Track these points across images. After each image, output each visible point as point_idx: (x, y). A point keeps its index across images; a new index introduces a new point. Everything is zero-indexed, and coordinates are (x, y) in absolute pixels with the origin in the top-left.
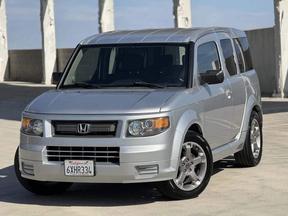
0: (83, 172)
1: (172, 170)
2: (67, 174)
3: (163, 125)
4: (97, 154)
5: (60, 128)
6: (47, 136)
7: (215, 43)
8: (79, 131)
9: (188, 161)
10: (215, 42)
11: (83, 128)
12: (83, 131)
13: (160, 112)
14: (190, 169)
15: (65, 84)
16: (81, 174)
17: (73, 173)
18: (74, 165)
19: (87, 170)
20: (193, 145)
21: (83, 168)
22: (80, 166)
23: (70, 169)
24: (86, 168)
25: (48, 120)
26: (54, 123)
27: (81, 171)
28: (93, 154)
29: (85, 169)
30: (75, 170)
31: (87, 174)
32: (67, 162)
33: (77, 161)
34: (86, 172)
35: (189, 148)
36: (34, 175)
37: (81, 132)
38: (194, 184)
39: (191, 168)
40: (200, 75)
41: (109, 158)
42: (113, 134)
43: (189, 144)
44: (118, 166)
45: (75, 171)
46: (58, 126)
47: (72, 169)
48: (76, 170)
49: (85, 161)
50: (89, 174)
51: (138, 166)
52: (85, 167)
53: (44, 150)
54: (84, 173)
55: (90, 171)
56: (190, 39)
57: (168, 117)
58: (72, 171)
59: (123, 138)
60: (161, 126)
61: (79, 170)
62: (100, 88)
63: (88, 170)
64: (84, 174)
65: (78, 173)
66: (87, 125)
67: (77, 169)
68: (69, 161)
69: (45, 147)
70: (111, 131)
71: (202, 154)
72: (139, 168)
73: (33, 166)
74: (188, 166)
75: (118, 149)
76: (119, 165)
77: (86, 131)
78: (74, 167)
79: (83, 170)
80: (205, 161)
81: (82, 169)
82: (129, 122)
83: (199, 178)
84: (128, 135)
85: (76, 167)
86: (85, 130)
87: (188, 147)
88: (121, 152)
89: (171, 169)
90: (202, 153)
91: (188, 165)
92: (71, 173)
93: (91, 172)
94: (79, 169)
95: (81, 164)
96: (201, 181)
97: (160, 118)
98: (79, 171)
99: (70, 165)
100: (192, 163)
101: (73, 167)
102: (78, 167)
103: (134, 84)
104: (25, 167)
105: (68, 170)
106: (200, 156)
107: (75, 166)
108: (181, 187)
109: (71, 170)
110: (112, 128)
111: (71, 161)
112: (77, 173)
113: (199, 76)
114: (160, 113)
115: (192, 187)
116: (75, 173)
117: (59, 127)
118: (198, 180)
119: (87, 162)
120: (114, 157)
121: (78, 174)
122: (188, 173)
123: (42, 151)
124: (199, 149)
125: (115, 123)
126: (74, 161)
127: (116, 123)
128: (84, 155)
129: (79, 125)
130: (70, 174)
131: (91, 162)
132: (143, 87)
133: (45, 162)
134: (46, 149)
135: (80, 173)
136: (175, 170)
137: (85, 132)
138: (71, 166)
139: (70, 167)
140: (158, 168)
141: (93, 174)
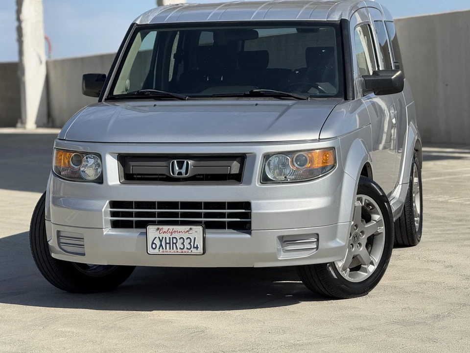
0: (182, 248)
1: (340, 243)
2: (151, 251)
3: (324, 163)
4: (207, 215)
5: (136, 167)
6: (110, 183)
7: (369, 25)
8: (172, 174)
9: (356, 229)
10: (369, 23)
11: (180, 167)
12: (180, 173)
13: (319, 139)
14: (359, 244)
15: (115, 93)
16: (178, 252)
17: (163, 249)
18: (164, 235)
19: (190, 243)
20: (366, 201)
21: (182, 240)
22: (178, 236)
23: (157, 242)
24: (189, 240)
25: (112, 154)
26: (123, 159)
27: (179, 245)
28: (199, 215)
29: (187, 242)
30: (168, 243)
31: (190, 251)
32: (152, 230)
33: (171, 227)
34: (187, 248)
35: (359, 206)
36: (84, 255)
37: (176, 176)
38: (365, 271)
39: (360, 242)
40: (363, 79)
41: (229, 222)
42: (237, 178)
44: (248, 236)
45: (168, 245)
46: (132, 163)
47: (161, 241)
48: (170, 243)
49: (187, 228)
50: (194, 251)
52: (187, 238)
53: (105, 207)
54: (185, 249)
55: (195, 246)
56: (341, 15)
57: (333, 148)
58: (161, 245)
59: (257, 185)
60: (320, 165)
61: (176, 243)
62: (187, 100)
63: (192, 244)
64: (183, 250)
65: (173, 249)
66: (187, 163)
67: (172, 243)
68: (157, 227)
69: (108, 202)
70: (232, 172)
71: (377, 217)
72: (285, 240)
73: (83, 239)
74: (356, 238)
75: (247, 205)
76: (250, 233)
77: (186, 173)
78: (166, 238)
79: (183, 243)
80: (382, 229)
81: (180, 241)
82: (267, 157)
83: (373, 261)
85: (170, 238)
86: (183, 171)
87: (358, 204)
88: (254, 211)
89: (338, 242)
90: (379, 214)
91: (356, 236)
92: (159, 249)
93: (197, 248)
94: (175, 241)
95: (180, 232)
96: (376, 265)
97: (318, 151)
98: (174, 245)
99: (157, 234)
100: (362, 232)
101: (163, 238)
102: (173, 238)
103: (251, 92)
104: (62, 241)
105: (153, 243)
106: (375, 221)
107: (168, 236)
108: (346, 275)
109: (159, 243)
110: (235, 167)
111: (160, 227)
112: (170, 249)
113: (361, 80)
114: (319, 141)
115: (362, 276)
116: (166, 249)
117: (132, 166)
119: (191, 229)
120: (239, 220)
121: (173, 251)
122: (355, 251)
123: (103, 210)
124: (374, 207)
125: (239, 159)
126: (165, 228)
127: (242, 158)
128: (181, 217)
129: (173, 163)
130: (156, 251)
131: (200, 229)
132: (268, 98)
133: (108, 231)
134: (109, 206)
135: (177, 249)
136: (344, 244)
137: (184, 176)
138: (159, 238)
139: (157, 239)
140: (318, 240)
141: (200, 250)
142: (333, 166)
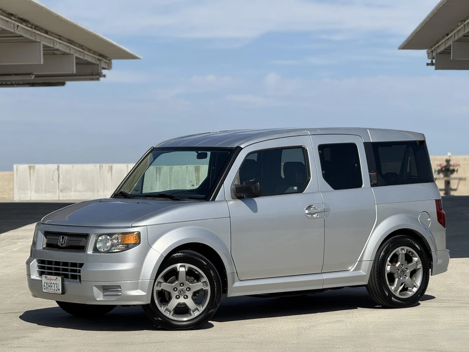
2: (43, 290)
6: (37, 248)
7: (304, 148)
9: (183, 285)
10: (303, 146)
11: (62, 240)
12: (62, 244)
13: (132, 226)
16: (53, 292)
17: (48, 289)
18: (48, 281)
19: (57, 287)
20: (189, 268)
22: (52, 282)
23: (45, 285)
26: (47, 234)
27: (53, 288)
28: (67, 270)
29: (56, 285)
30: (49, 286)
32: (43, 277)
34: (56, 290)
37: (60, 245)
38: (191, 314)
39: (186, 294)
42: (83, 249)
43: (181, 266)
47: (47, 285)
49: (55, 277)
50: (58, 292)
51: (103, 286)
53: (33, 262)
57: (139, 234)
58: (47, 287)
59: (88, 253)
65: (51, 290)
66: (65, 238)
68: (45, 276)
69: (36, 260)
70: (83, 245)
72: (104, 289)
74: (182, 292)
75: (81, 265)
76: (81, 283)
77: (64, 244)
78: (48, 283)
80: (209, 289)
81: (53, 285)
82: (98, 236)
83: (198, 307)
84: (96, 250)
85: (50, 283)
87: (182, 270)
89: (138, 292)
90: (204, 278)
91: (183, 290)
93: (59, 290)
94: (51, 285)
95: (53, 280)
96: (201, 312)
97: (135, 233)
98: (51, 287)
99: (46, 280)
100: (190, 288)
106: (201, 282)
108: (169, 315)
110: (84, 242)
111: (47, 276)
114: (131, 228)
118: (197, 309)
119: (57, 278)
122: (182, 300)
123: (31, 264)
124: (199, 273)
125: (86, 237)
126: (49, 277)
129: (60, 238)
130: (45, 290)
131: (60, 278)
133: (35, 277)
134: (36, 262)
135: (53, 290)
136: (144, 294)
138: (46, 282)
140: (121, 290)
141: (60, 291)
142: (139, 243)
